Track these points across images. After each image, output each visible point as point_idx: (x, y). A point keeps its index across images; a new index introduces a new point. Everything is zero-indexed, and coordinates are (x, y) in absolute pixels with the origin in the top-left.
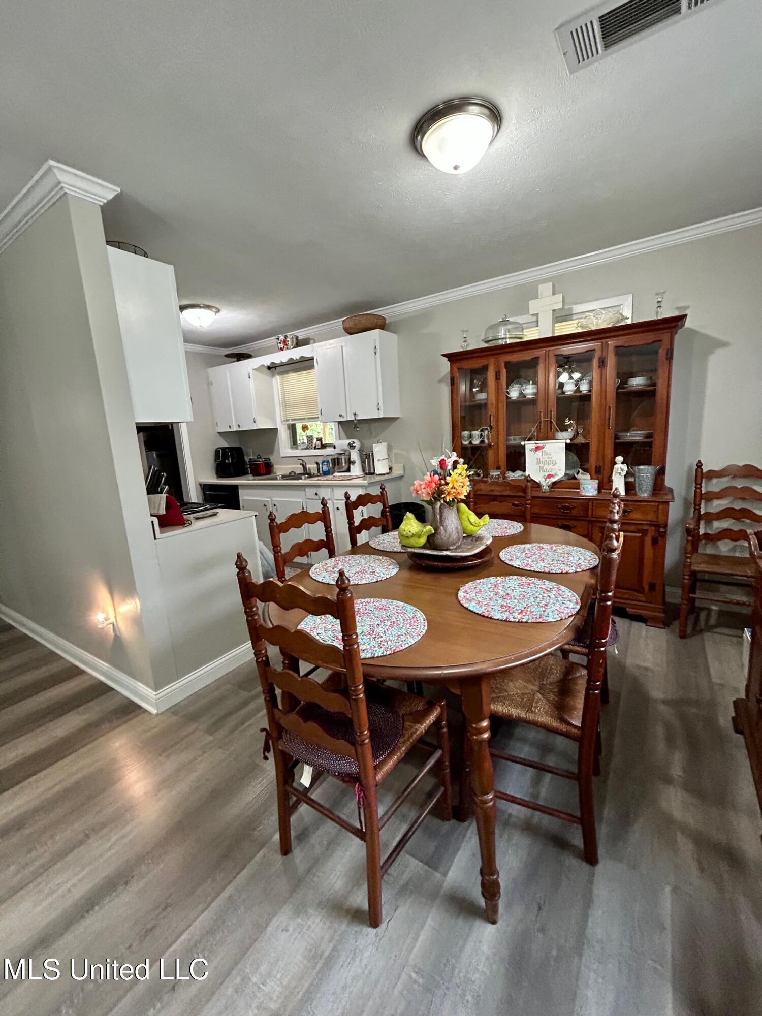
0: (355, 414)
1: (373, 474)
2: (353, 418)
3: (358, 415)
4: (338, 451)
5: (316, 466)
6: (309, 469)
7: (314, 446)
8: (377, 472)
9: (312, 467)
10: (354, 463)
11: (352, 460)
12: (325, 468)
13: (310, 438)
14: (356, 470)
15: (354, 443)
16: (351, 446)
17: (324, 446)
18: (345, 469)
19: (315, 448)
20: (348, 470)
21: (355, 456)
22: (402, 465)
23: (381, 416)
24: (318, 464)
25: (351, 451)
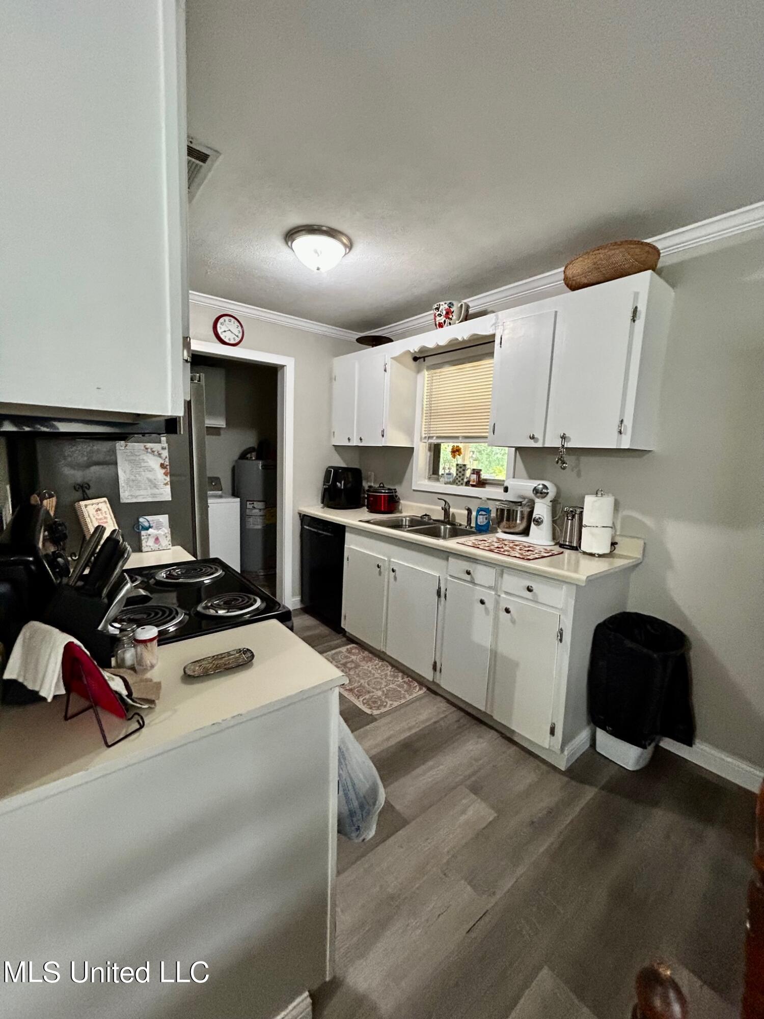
0: (563, 437)
1: (577, 549)
2: (557, 443)
3: (569, 440)
4: (510, 496)
5: (466, 512)
6: (453, 514)
7: (465, 480)
8: (584, 547)
9: (459, 513)
10: (538, 522)
11: (535, 515)
12: (482, 520)
13: (462, 468)
14: (540, 537)
15: (545, 487)
16: (540, 493)
17: (481, 483)
18: (521, 527)
19: (467, 484)
20: (526, 532)
21: (542, 509)
22: (641, 543)
23: (625, 445)
24: (470, 511)
25: (537, 500)
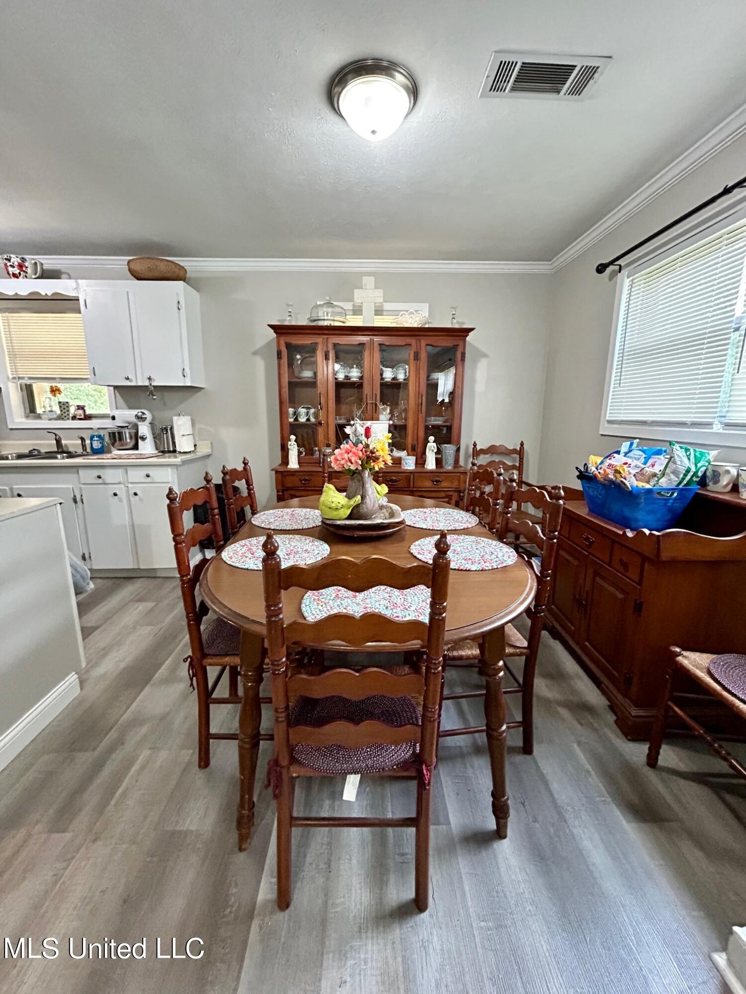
0: (150, 379)
1: (174, 451)
2: (147, 383)
3: (154, 380)
4: (119, 422)
5: (80, 442)
6: (66, 445)
7: (71, 415)
8: (178, 449)
9: (72, 443)
10: (143, 439)
11: (140, 434)
12: (97, 445)
13: (64, 406)
14: (147, 447)
15: (143, 413)
16: (141, 418)
17: (88, 417)
18: (131, 445)
19: (74, 418)
20: (136, 447)
21: (144, 429)
22: (209, 442)
23: (189, 384)
24: (83, 439)
25: (139, 423)
